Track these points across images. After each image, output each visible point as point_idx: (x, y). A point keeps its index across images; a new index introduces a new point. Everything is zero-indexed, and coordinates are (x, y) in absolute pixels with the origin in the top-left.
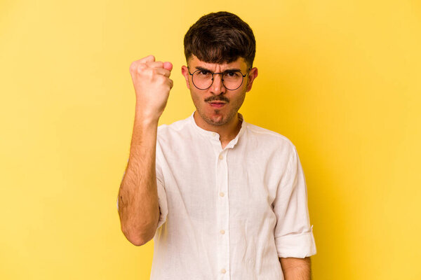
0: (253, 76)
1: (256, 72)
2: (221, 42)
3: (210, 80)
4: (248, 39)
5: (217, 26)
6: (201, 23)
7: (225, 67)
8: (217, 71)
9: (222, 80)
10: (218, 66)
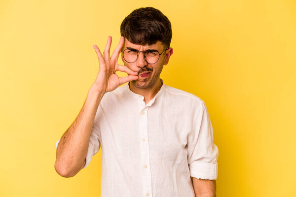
0: (169, 53)
1: (171, 51)
2: (145, 30)
3: (136, 56)
4: (165, 28)
5: (143, 18)
6: (132, 15)
7: (147, 47)
8: (141, 50)
9: (145, 57)
10: (142, 46)
